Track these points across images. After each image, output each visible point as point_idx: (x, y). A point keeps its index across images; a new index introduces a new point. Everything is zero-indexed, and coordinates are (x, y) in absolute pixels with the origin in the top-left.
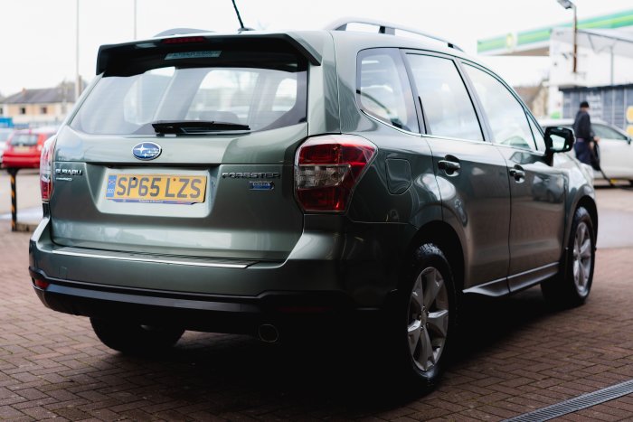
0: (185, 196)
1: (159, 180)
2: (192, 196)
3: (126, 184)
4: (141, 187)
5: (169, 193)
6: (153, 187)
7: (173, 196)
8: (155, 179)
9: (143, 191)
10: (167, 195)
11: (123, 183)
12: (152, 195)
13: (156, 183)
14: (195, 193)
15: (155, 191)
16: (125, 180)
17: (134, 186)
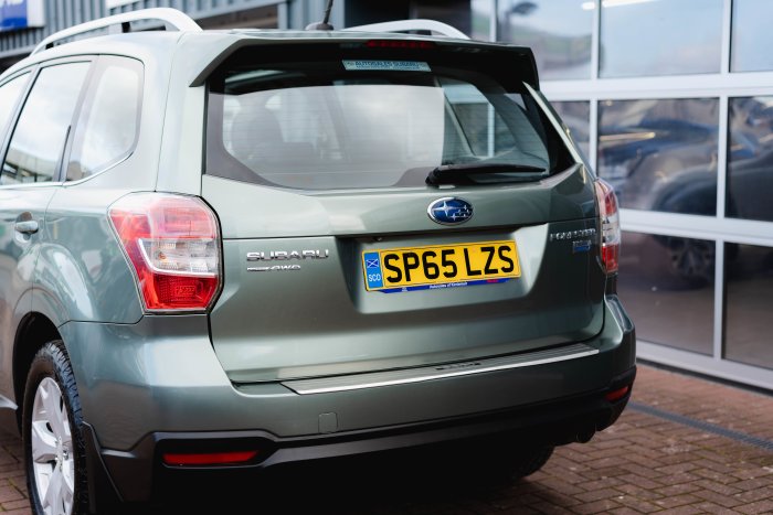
0: (495, 271)
1: (452, 252)
2: (504, 270)
3: (400, 264)
4: (427, 266)
5: (472, 269)
6: (445, 263)
7: (479, 273)
8: (445, 253)
9: (432, 271)
10: (470, 273)
11: (392, 262)
12: (447, 275)
13: (449, 258)
14: (507, 265)
15: (450, 269)
16: (396, 258)
17: (415, 266)
